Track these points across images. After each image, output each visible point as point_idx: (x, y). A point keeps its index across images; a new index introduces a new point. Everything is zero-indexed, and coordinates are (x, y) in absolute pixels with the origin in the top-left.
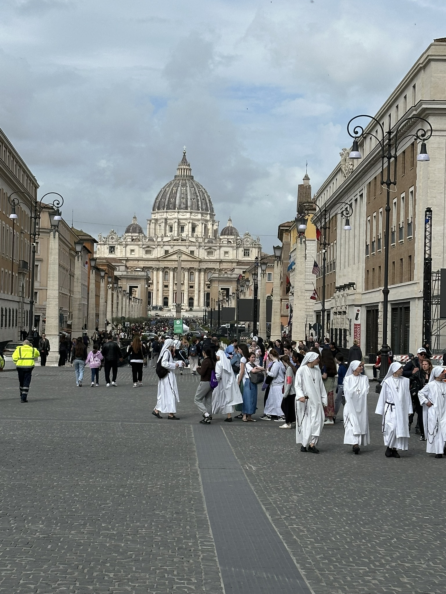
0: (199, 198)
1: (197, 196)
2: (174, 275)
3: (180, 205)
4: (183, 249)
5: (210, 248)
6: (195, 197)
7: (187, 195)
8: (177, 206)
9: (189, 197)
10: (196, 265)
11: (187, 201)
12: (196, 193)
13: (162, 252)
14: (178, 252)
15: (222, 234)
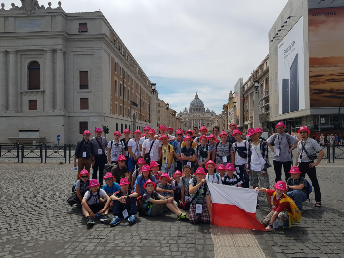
2: (195, 121)
5: (204, 115)
7: (198, 102)
8: (195, 105)
10: (200, 119)
12: (200, 102)
13: (192, 116)
14: (196, 116)
15: (206, 111)
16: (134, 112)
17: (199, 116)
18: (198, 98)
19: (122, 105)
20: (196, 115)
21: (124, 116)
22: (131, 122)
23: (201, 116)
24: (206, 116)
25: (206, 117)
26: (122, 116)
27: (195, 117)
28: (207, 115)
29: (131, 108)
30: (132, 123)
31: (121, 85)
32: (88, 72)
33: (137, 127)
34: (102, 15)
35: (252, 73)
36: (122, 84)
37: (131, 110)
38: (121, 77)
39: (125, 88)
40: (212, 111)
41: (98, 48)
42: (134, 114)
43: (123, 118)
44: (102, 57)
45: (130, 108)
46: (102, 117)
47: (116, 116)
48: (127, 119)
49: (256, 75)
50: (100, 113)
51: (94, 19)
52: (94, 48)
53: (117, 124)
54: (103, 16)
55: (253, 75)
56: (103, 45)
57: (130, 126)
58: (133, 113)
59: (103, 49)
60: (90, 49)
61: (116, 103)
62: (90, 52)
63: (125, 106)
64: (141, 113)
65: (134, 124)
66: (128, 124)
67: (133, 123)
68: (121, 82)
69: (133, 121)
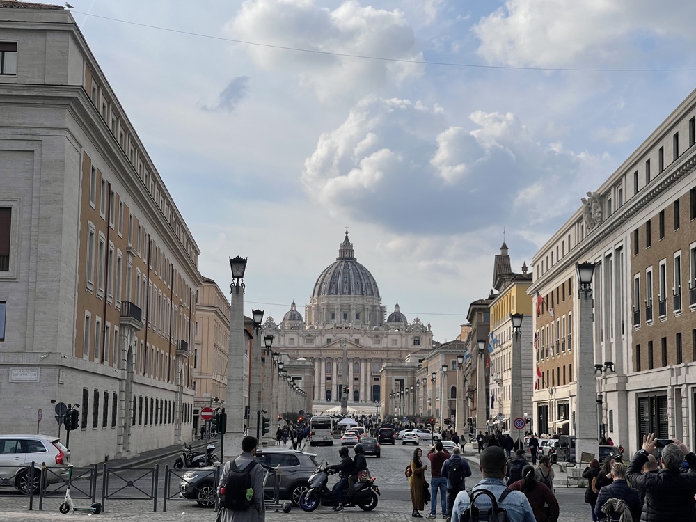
0: (363, 282)
1: (361, 280)
2: (337, 366)
3: (343, 290)
4: (347, 336)
5: (377, 336)
6: (359, 281)
7: (349, 278)
8: (340, 290)
9: (352, 281)
10: (361, 355)
11: (350, 285)
12: (360, 276)
13: (324, 341)
14: (342, 341)
15: (389, 320)
16: (131, 341)
17: (357, 341)
18: (355, 259)
19: (99, 319)
20: (339, 336)
21: (102, 362)
22: (120, 380)
23: (366, 342)
24: (390, 345)
25: (388, 350)
26: (97, 360)
27: (338, 346)
28: (390, 337)
29: (122, 326)
30: (121, 386)
31: (101, 243)
32: (10, 208)
33: (135, 398)
34: (69, 21)
35: (584, 200)
36: (104, 242)
37: (120, 336)
38: (104, 216)
39: (111, 252)
40: (417, 320)
41: (52, 132)
42: (130, 347)
43: (100, 369)
44: (64, 161)
45: (120, 329)
46: (51, 370)
47: (85, 363)
48: (109, 372)
49: (599, 210)
50: (45, 356)
51: (44, 31)
52: (38, 131)
53: (86, 393)
54: (75, 24)
55: (590, 208)
56: (69, 121)
57: (115, 396)
58: (127, 349)
59: (68, 135)
60: (24, 131)
61: (88, 313)
62: (24, 143)
63: (108, 324)
64: (148, 344)
65: (129, 391)
66: (112, 387)
67: (125, 383)
68: (102, 236)
69: (126, 378)
